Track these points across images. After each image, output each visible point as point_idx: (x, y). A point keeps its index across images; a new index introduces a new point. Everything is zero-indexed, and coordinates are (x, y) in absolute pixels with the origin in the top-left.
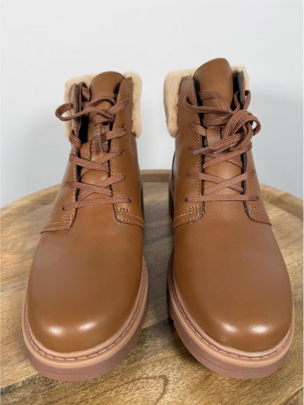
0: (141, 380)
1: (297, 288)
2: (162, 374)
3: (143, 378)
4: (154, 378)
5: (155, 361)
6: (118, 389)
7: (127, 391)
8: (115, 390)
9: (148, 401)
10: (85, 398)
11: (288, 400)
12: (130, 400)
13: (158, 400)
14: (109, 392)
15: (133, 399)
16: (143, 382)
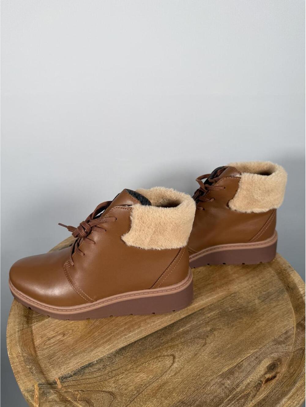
0: (161, 357)
2: (171, 354)
3: (162, 356)
4: (168, 356)
5: (167, 347)
7: (154, 363)
8: (147, 363)
9: (165, 367)
10: (132, 367)
12: (156, 367)
13: (170, 366)
14: (144, 364)
15: (157, 367)
16: (162, 358)
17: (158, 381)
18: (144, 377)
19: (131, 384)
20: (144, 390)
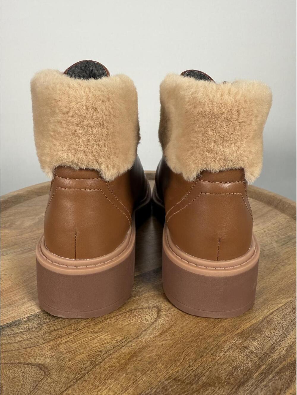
0: (137, 310)
1: (264, 246)
2: (155, 305)
3: (139, 309)
4: (149, 308)
5: (147, 297)
6: (117, 317)
7: (125, 318)
8: (114, 318)
9: (144, 324)
10: (87, 325)
11: (265, 319)
12: (128, 324)
13: (153, 322)
14: (109, 320)
16: (139, 312)
17: (130, 344)
18: (105, 339)
19: (82, 351)
20: (104, 360)
